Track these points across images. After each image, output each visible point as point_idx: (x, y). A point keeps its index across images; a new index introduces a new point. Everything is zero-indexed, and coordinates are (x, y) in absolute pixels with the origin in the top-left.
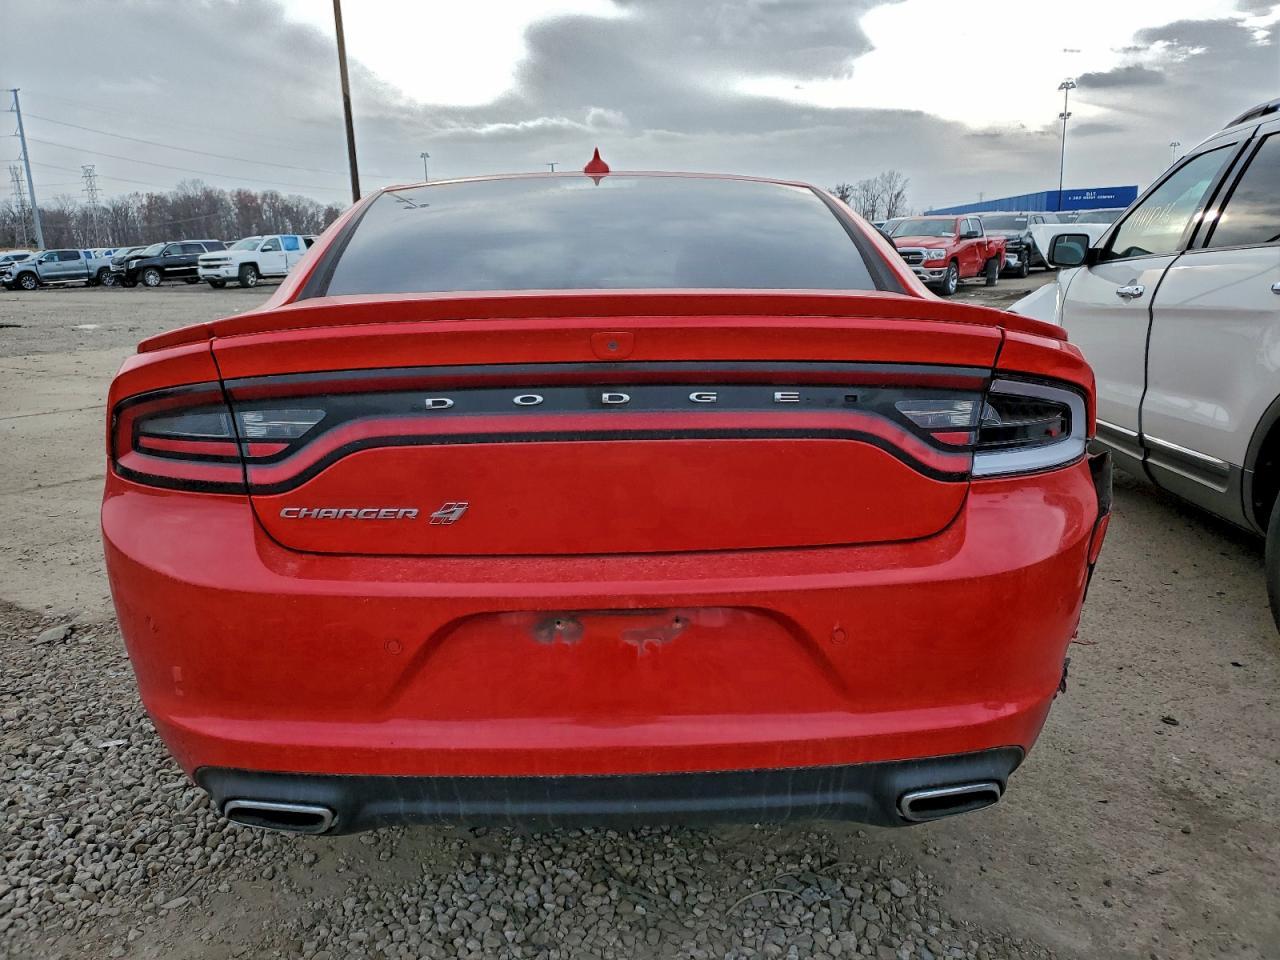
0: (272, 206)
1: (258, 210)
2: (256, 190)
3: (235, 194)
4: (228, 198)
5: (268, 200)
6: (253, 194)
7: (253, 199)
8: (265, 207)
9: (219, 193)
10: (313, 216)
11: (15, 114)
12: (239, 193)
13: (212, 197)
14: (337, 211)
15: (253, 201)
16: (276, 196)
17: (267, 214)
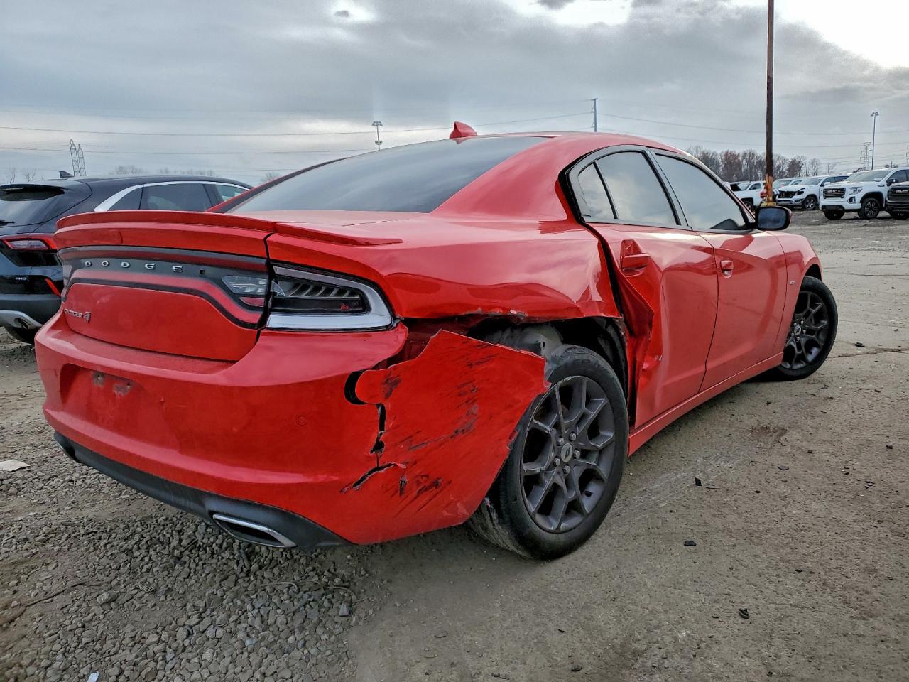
0: (749, 161)
1: (739, 164)
2: (739, 150)
3: (723, 154)
4: (719, 157)
5: (747, 157)
6: (737, 153)
7: (736, 157)
8: (744, 162)
9: (713, 154)
10: (779, 167)
11: (594, 114)
12: (727, 153)
13: (708, 157)
14: (799, 162)
15: (736, 158)
16: (753, 155)
17: (745, 167)
